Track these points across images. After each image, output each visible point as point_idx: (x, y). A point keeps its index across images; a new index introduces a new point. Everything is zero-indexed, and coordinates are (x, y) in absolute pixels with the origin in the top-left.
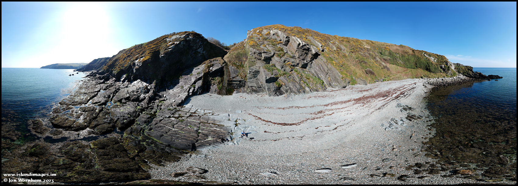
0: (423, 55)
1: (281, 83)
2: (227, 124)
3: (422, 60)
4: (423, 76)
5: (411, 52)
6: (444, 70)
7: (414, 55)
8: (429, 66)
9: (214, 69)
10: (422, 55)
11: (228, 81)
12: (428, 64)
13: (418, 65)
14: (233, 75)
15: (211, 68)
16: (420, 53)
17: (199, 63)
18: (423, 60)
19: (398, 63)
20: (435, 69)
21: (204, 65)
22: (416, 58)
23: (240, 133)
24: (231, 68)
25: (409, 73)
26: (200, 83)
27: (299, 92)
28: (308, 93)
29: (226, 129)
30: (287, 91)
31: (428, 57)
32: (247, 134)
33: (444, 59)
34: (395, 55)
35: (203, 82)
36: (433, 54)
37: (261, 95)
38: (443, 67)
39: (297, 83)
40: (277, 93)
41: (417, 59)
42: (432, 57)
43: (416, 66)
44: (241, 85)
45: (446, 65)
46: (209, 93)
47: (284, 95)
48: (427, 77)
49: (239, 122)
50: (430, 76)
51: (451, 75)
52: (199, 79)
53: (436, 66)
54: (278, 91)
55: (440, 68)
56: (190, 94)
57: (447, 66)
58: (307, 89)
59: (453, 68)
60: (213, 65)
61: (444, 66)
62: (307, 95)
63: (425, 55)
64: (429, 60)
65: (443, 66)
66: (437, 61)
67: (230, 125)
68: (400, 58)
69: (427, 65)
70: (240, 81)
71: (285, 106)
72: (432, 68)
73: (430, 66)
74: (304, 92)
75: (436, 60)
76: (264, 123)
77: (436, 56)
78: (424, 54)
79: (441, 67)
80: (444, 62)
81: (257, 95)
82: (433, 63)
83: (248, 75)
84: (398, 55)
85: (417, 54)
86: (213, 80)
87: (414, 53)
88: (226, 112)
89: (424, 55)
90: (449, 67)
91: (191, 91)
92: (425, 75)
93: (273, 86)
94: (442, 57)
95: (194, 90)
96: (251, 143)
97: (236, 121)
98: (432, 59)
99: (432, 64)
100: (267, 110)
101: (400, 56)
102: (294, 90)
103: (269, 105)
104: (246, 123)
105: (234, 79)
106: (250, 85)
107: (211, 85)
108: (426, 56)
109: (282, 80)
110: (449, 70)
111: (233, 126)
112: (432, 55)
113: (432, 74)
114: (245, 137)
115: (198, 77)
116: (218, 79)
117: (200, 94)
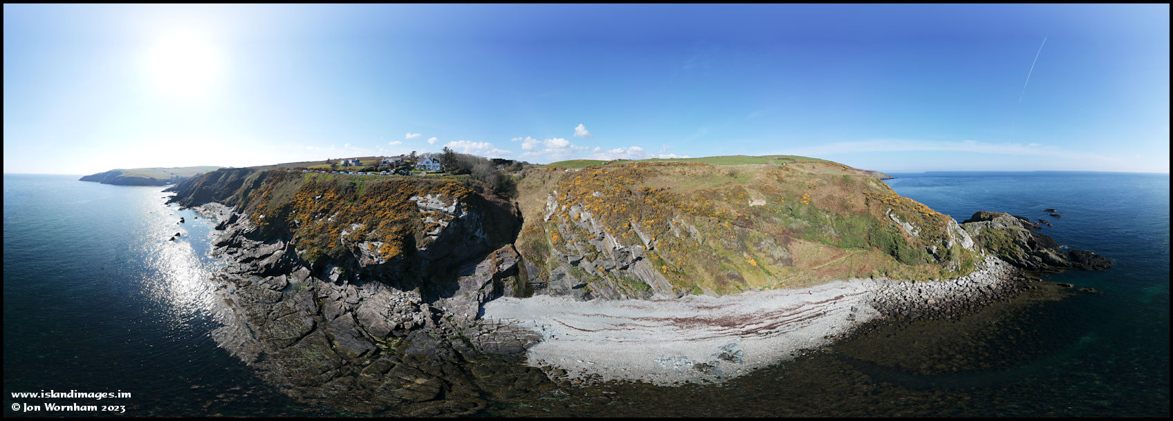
0: (888, 217)
1: (591, 289)
2: (536, 330)
3: (883, 229)
6: (937, 257)
7: (867, 214)
8: (897, 248)
9: (505, 267)
11: (526, 283)
12: (895, 240)
13: (874, 240)
14: (531, 276)
15: (501, 266)
16: (881, 209)
17: (481, 257)
18: (885, 229)
19: (826, 235)
20: (912, 255)
21: (489, 260)
22: (870, 223)
23: (548, 336)
24: (529, 264)
25: (843, 265)
26: (490, 288)
27: (612, 299)
28: (623, 300)
29: (537, 334)
30: (597, 296)
31: (898, 221)
32: (553, 336)
34: (822, 215)
35: (494, 285)
37: (566, 299)
38: (934, 252)
39: (611, 288)
40: (586, 298)
41: (874, 224)
42: (907, 224)
43: (869, 243)
44: (542, 287)
45: (941, 248)
46: (503, 297)
47: (593, 300)
49: (545, 327)
52: (489, 282)
53: (916, 248)
54: (587, 296)
55: (925, 253)
56: (481, 302)
57: (945, 250)
58: (623, 296)
60: (502, 261)
61: (938, 248)
62: (621, 303)
63: (892, 215)
64: (899, 231)
65: (935, 247)
66: (919, 234)
67: (539, 330)
68: (833, 222)
70: (541, 283)
71: (591, 313)
72: (905, 253)
73: (900, 247)
74: (619, 299)
76: (567, 327)
77: (921, 221)
78: (890, 213)
79: (930, 252)
80: (939, 237)
81: (562, 299)
82: (910, 239)
83: (550, 277)
84: (828, 216)
85: (874, 211)
86: (506, 280)
87: (866, 208)
88: (531, 318)
89: (890, 217)
90: (949, 253)
91: (481, 298)
93: (581, 291)
95: (485, 296)
96: (557, 342)
97: (543, 327)
98: (908, 228)
99: (905, 241)
100: (571, 316)
101: (833, 219)
102: (605, 296)
103: (575, 311)
104: (552, 327)
105: (533, 282)
106: (554, 288)
107: (503, 287)
108: (893, 219)
109: (591, 285)
110: (949, 259)
111: (542, 331)
113: (903, 267)
114: (552, 338)
115: (486, 281)
116: (511, 279)
117: (492, 299)
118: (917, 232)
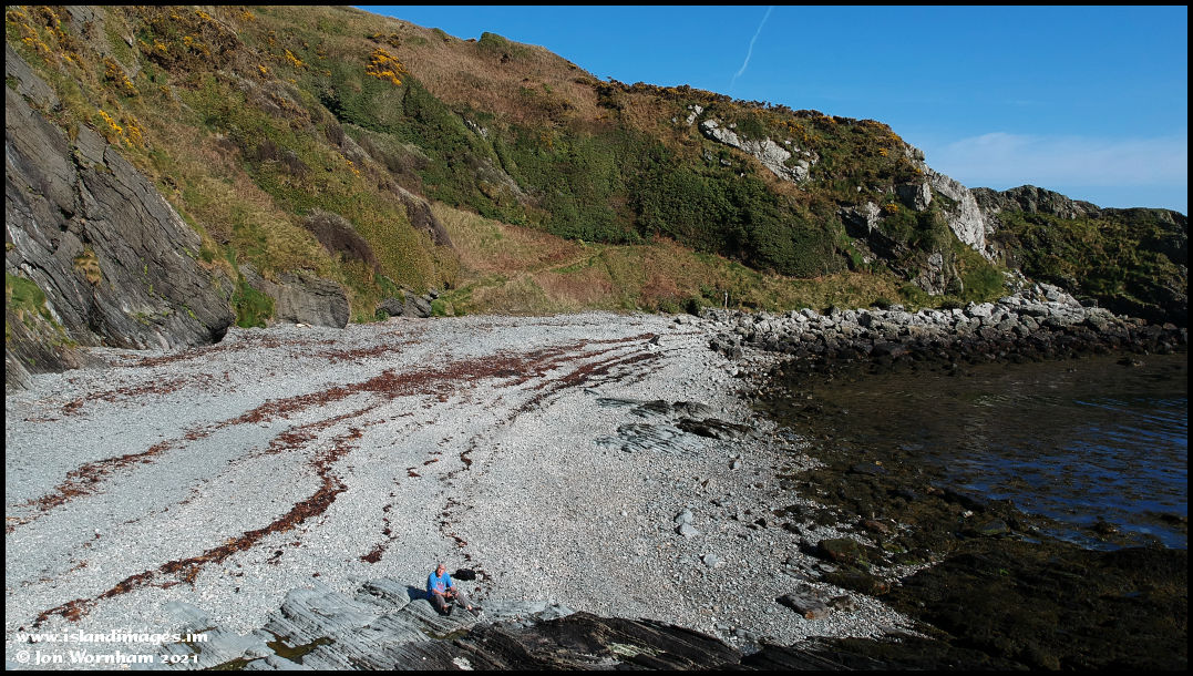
0: (694, 132)
3: (684, 168)
4: (695, 294)
5: (585, 105)
6: (881, 245)
7: (615, 131)
8: (746, 218)
10: (686, 129)
12: (735, 201)
13: (654, 214)
16: (665, 112)
18: (692, 170)
19: (493, 193)
22: (632, 158)
25: (591, 274)
31: (734, 139)
33: (885, 152)
34: (463, 129)
36: (781, 109)
38: (872, 223)
41: (647, 159)
42: (769, 144)
43: (638, 224)
45: (895, 207)
48: (732, 303)
50: (757, 295)
51: (952, 288)
53: (808, 215)
55: (840, 233)
57: (909, 214)
59: (972, 229)
61: (884, 213)
63: (709, 124)
64: (744, 167)
65: (873, 210)
66: (812, 172)
68: (505, 153)
69: (730, 207)
72: (774, 236)
73: (757, 214)
75: (803, 169)
77: (810, 132)
78: (701, 119)
79: (856, 226)
80: (883, 175)
82: (784, 187)
84: (484, 132)
85: (638, 118)
87: (611, 113)
89: (703, 130)
90: (925, 222)
92: (711, 289)
94: (864, 138)
98: (772, 156)
99: (771, 197)
101: (502, 142)
108: (717, 133)
110: (926, 245)
112: (769, 123)
113: (774, 281)
118: (806, 165)
